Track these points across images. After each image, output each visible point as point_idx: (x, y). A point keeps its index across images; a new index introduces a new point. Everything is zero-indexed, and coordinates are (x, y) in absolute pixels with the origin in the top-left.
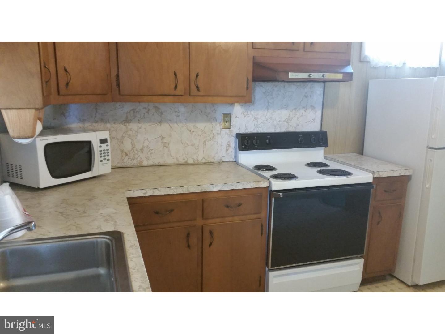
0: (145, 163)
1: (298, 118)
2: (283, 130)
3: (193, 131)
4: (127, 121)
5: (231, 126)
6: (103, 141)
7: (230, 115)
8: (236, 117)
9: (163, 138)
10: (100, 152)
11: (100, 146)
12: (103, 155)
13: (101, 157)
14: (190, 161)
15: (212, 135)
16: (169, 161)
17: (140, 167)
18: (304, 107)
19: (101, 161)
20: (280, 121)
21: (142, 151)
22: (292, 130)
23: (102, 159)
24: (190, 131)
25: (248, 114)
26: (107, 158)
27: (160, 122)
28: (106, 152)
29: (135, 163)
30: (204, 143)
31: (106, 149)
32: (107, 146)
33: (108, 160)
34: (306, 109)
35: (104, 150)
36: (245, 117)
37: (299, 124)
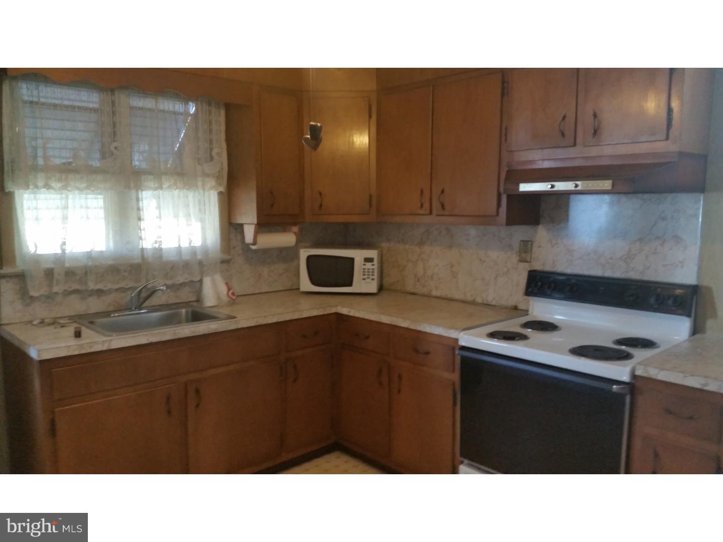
0: (434, 293)
1: (647, 256)
2: (618, 274)
3: (484, 261)
4: (421, 243)
5: (532, 260)
6: (368, 260)
7: (530, 243)
8: (540, 247)
9: (452, 266)
10: (363, 270)
11: (364, 265)
12: (367, 274)
13: (364, 275)
14: (479, 300)
15: (505, 270)
16: (458, 295)
17: (429, 296)
18: (658, 238)
19: (364, 279)
20: (611, 258)
21: (432, 278)
22: (634, 275)
23: (366, 277)
24: (481, 260)
25: (557, 244)
26: (371, 277)
27: (450, 247)
28: (371, 271)
29: (425, 291)
30: (496, 278)
31: (371, 268)
32: (373, 265)
33: (373, 279)
34: (664, 241)
35: (369, 269)
36: (553, 247)
37: (649, 267)
